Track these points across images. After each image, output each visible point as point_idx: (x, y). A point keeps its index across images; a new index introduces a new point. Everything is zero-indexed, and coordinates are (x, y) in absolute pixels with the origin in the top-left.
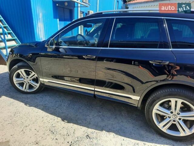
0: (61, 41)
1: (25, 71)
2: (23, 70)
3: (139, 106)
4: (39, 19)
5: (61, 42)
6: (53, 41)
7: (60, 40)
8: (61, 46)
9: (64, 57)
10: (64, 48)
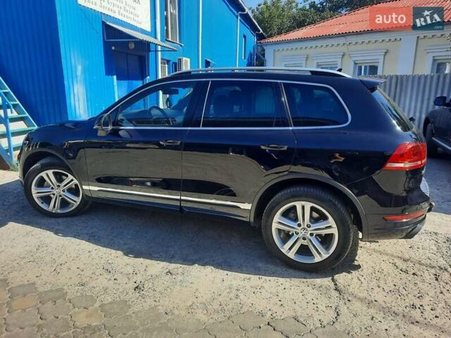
0: (122, 118)
1: (54, 173)
2: (50, 172)
3: (252, 220)
4: (77, 76)
5: (122, 120)
6: (107, 119)
7: (120, 117)
8: (121, 126)
9: (128, 145)
10: (127, 130)
